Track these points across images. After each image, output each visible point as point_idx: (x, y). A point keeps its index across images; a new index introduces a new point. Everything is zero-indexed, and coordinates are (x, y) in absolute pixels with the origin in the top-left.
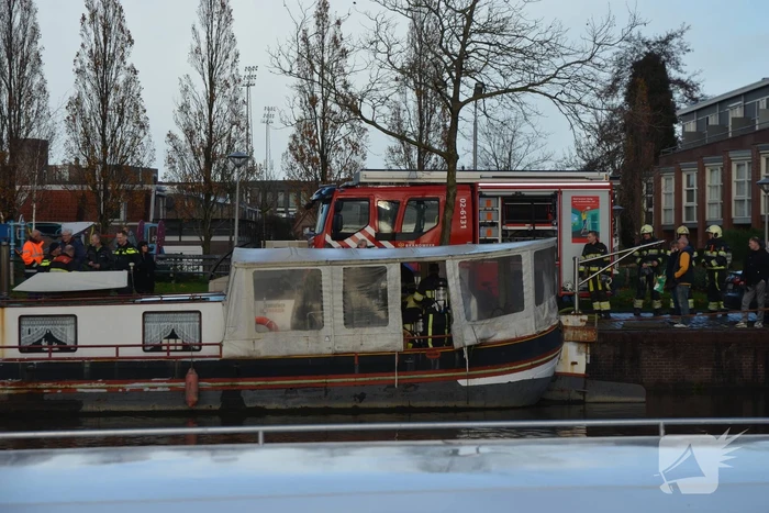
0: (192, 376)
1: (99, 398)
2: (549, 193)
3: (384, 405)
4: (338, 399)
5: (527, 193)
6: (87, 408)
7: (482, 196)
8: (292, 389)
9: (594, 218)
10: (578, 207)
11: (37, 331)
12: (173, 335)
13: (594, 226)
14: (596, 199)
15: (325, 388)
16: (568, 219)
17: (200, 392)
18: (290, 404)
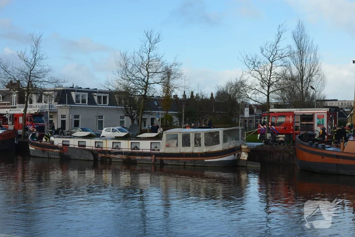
0: (154, 156)
1: (139, 160)
2: (311, 114)
3: (189, 164)
4: (181, 163)
5: (306, 114)
6: (138, 162)
7: (295, 115)
8: (172, 160)
9: (323, 120)
10: (319, 118)
11: (134, 146)
12: (156, 147)
13: (323, 122)
14: (323, 115)
15: (178, 160)
16: (316, 121)
17: (155, 160)
18: (172, 163)
